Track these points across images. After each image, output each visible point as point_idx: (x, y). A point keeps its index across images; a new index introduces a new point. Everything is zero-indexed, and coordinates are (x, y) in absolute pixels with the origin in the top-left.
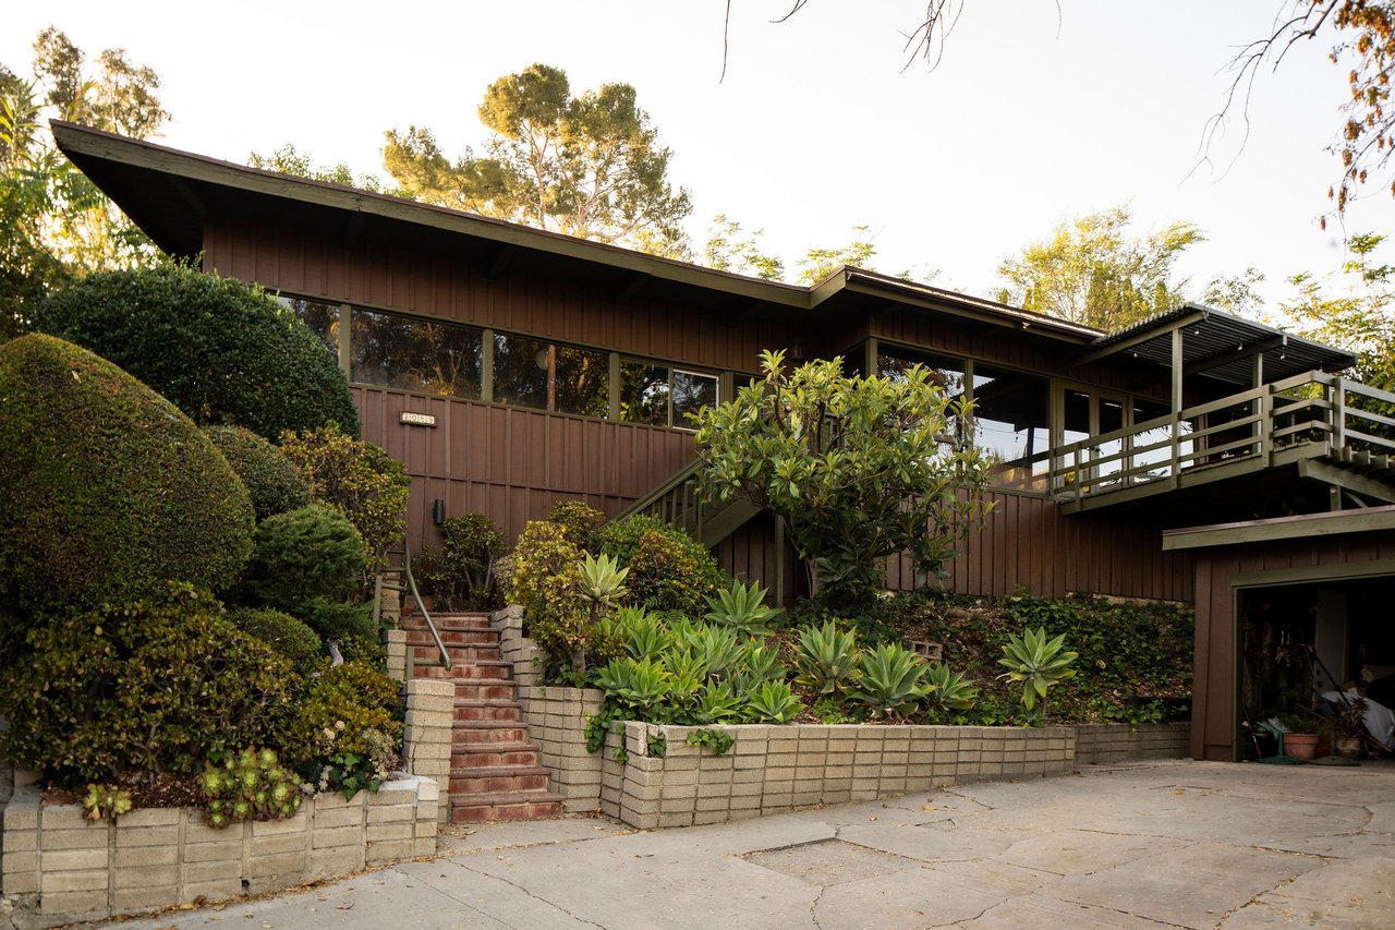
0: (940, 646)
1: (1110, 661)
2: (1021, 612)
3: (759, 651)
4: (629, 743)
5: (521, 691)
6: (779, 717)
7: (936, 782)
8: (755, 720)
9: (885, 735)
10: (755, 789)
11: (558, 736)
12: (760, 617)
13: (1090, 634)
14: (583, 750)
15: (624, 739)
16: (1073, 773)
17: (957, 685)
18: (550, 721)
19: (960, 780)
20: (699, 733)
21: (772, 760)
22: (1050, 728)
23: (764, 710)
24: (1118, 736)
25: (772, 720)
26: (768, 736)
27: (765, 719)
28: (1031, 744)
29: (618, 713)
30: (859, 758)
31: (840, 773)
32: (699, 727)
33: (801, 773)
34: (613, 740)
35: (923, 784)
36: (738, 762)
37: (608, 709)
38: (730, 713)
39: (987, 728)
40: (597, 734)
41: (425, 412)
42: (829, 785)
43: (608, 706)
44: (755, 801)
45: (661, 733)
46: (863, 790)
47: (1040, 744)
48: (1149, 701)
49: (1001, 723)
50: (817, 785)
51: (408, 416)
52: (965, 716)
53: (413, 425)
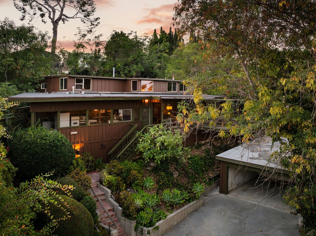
0: (178, 173)
1: (205, 168)
3: (155, 197)
4: (143, 232)
5: (117, 215)
6: (164, 218)
7: (185, 216)
8: (160, 219)
9: (178, 213)
10: (161, 232)
11: (129, 228)
12: (152, 184)
13: (202, 162)
14: (134, 231)
15: (142, 231)
16: (203, 204)
17: (186, 195)
18: (126, 225)
19: (188, 215)
20: (155, 228)
21: (164, 226)
22: (200, 199)
23: (162, 217)
24: (208, 188)
25: (163, 219)
26: (163, 223)
27: (162, 219)
28: (197, 203)
29: (140, 224)
30: (175, 219)
31: (172, 223)
32: (154, 226)
33: (167, 226)
34: (139, 229)
35: (183, 218)
36: (159, 229)
37: (138, 224)
38: (157, 219)
39: (191, 203)
40: (136, 228)
41: (75, 131)
42: (171, 225)
43: (138, 223)
44: (161, 234)
45: (149, 230)
46: (175, 223)
47: (199, 202)
48: (212, 179)
49: (193, 200)
50: (169, 226)
51: (72, 133)
52: (188, 201)
53: (73, 135)
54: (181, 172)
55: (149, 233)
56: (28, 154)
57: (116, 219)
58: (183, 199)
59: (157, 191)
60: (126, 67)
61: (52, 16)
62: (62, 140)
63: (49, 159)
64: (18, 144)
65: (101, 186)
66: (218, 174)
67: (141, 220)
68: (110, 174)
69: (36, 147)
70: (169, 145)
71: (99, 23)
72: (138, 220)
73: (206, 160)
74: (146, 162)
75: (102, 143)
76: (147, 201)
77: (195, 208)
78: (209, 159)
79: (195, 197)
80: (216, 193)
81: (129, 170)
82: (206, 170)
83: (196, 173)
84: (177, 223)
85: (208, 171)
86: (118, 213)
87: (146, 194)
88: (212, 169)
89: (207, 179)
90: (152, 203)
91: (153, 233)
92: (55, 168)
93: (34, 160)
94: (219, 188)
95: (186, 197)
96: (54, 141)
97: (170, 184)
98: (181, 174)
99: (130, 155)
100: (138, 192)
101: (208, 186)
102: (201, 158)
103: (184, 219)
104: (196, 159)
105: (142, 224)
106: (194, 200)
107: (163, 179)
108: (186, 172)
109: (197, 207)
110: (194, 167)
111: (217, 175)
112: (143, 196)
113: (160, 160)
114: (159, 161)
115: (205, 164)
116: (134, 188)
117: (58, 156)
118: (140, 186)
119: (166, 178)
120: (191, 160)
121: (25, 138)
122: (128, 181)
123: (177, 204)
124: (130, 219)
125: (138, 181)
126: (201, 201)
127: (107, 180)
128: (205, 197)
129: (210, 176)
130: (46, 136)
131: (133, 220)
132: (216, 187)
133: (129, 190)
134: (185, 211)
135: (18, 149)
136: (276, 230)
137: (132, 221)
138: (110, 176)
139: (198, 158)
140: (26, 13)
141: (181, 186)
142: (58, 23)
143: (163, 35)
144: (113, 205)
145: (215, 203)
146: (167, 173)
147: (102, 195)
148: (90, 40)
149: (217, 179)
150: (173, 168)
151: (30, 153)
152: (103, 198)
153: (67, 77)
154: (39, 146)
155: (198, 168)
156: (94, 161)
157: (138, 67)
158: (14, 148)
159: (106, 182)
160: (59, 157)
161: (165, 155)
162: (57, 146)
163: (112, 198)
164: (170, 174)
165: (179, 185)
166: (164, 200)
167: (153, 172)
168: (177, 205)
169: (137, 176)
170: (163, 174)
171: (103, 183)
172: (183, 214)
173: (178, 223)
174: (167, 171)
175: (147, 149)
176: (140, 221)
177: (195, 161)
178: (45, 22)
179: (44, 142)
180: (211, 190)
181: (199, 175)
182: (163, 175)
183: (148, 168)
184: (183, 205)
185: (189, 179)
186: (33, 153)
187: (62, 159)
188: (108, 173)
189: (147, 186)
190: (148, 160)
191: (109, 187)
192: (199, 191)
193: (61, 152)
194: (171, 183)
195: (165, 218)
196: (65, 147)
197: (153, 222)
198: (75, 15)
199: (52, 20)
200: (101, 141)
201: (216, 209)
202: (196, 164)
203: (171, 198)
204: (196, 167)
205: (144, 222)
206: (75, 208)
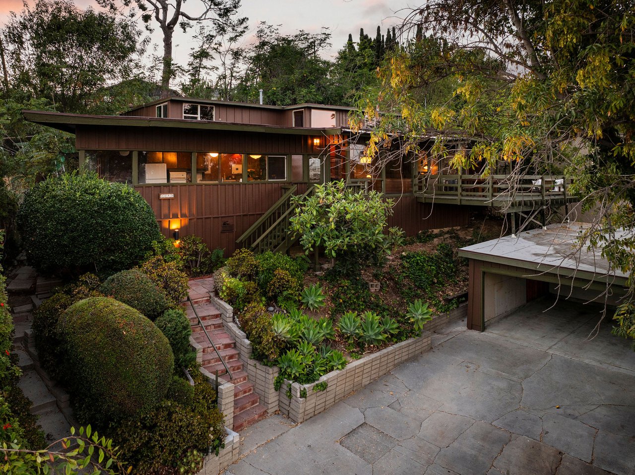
0: (379, 283)
1: (438, 278)
2: (406, 261)
3: (325, 324)
4: (293, 392)
5: (242, 357)
6: (340, 367)
7: (388, 369)
8: (332, 369)
9: (372, 361)
10: (333, 396)
11: (263, 384)
12: (320, 299)
13: (431, 266)
14: (273, 390)
15: (290, 389)
16: (431, 348)
17: (393, 325)
18: (258, 376)
19: (395, 366)
20: (317, 385)
21: (338, 384)
22: (423, 335)
23: (335, 364)
24: (443, 319)
25: (338, 369)
26: (337, 377)
27: (335, 368)
28: (417, 344)
29: (286, 376)
30: (365, 372)
31: (359, 379)
32: (317, 382)
33: (347, 384)
34: (285, 387)
35: (384, 372)
36: (328, 389)
37: (282, 375)
38: (324, 369)
39: (403, 343)
40: (278, 384)
41: (169, 192)
42: (355, 384)
43: (282, 373)
44: (333, 400)
45: (304, 389)
46: (366, 381)
47: (421, 343)
48: (452, 299)
49: (407, 338)
50: (352, 386)
51: (163, 196)
52: (396, 338)
53: (165, 199)
54: (386, 282)
55: (303, 395)
56: (56, 221)
57: (238, 364)
58: (385, 332)
59: (332, 314)
60: (289, 93)
61: (161, 17)
62: (129, 197)
63: (99, 233)
64: (38, 202)
65: (216, 299)
66: (465, 291)
67: (289, 367)
68: (234, 275)
69: (72, 207)
70: (355, 219)
71: (246, 28)
72: (281, 366)
73: (440, 263)
74: (307, 253)
75: (225, 220)
76: (305, 331)
77: (413, 354)
78: (447, 263)
79: (412, 331)
80: (461, 328)
81: (271, 270)
82: (439, 283)
83: (419, 288)
84: (372, 381)
85: (443, 285)
86: (242, 353)
87: (305, 317)
88: (454, 281)
89: (441, 299)
90: (316, 335)
91: (314, 396)
92: (114, 253)
93: (67, 232)
94: (466, 320)
95: (392, 329)
96: (109, 197)
97: (361, 303)
98: (385, 286)
99: (279, 244)
100: (290, 313)
101: (442, 314)
102: (429, 258)
103: (388, 374)
104: (418, 258)
105: (290, 375)
106: (411, 337)
107: (345, 293)
108: (396, 283)
109: (417, 352)
110: (413, 274)
111: (464, 293)
112: (299, 322)
113: (336, 248)
114: (333, 252)
115: (439, 271)
116: (281, 306)
117: (119, 229)
118: (295, 301)
119: (353, 292)
120: (408, 261)
121: (54, 190)
122: (269, 291)
123: (370, 342)
124: (264, 365)
125: (290, 291)
126: (425, 342)
127: (227, 288)
128: (436, 336)
129: (447, 295)
130: (95, 188)
131: (270, 366)
132: (461, 317)
133: (271, 309)
134: (390, 356)
135: (37, 211)
136: (594, 407)
137: (268, 368)
138: (233, 280)
139: (424, 259)
140: (117, 12)
141: (384, 309)
142: (172, 28)
143: (366, 42)
144: (233, 336)
145: (456, 346)
146: (355, 282)
147: (217, 316)
148: (220, 44)
149: (463, 302)
150: (370, 275)
151: (59, 220)
152: (218, 321)
153: (166, 101)
154: (79, 205)
155: (423, 277)
156: (209, 254)
157: (310, 92)
158: (31, 210)
159: (225, 291)
160: (122, 232)
161: (347, 239)
162: (117, 208)
163: (236, 323)
164: (363, 286)
165: (380, 307)
166: (341, 331)
167: (326, 280)
168: (372, 344)
169: (288, 281)
170: (346, 283)
171: (220, 294)
172: (383, 364)
173: (374, 382)
174: (356, 279)
175: (308, 226)
176: (286, 370)
177: (417, 263)
178: (151, 30)
179: (88, 197)
180: (450, 323)
181: (424, 291)
182: (347, 286)
183: (318, 273)
184: (385, 345)
185: (403, 298)
186: (65, 219)
187: (128, 234)
188: (230, 274)
189: (310, 302)
190: (312, 249)
191: (230, 302)
192: (420, 317)
193: (125, 221)
194: (364, 302)
195: (343, 368)
196: (135, 212)
197: (315, 373)
198: (203, 15)
199: (162, 23)
200: (223, 216)
201: (458, 358)
202: (419, 270)
203: (358, 328)
204: (419, 276)
205: (293, 372)
206: (127, 324)
